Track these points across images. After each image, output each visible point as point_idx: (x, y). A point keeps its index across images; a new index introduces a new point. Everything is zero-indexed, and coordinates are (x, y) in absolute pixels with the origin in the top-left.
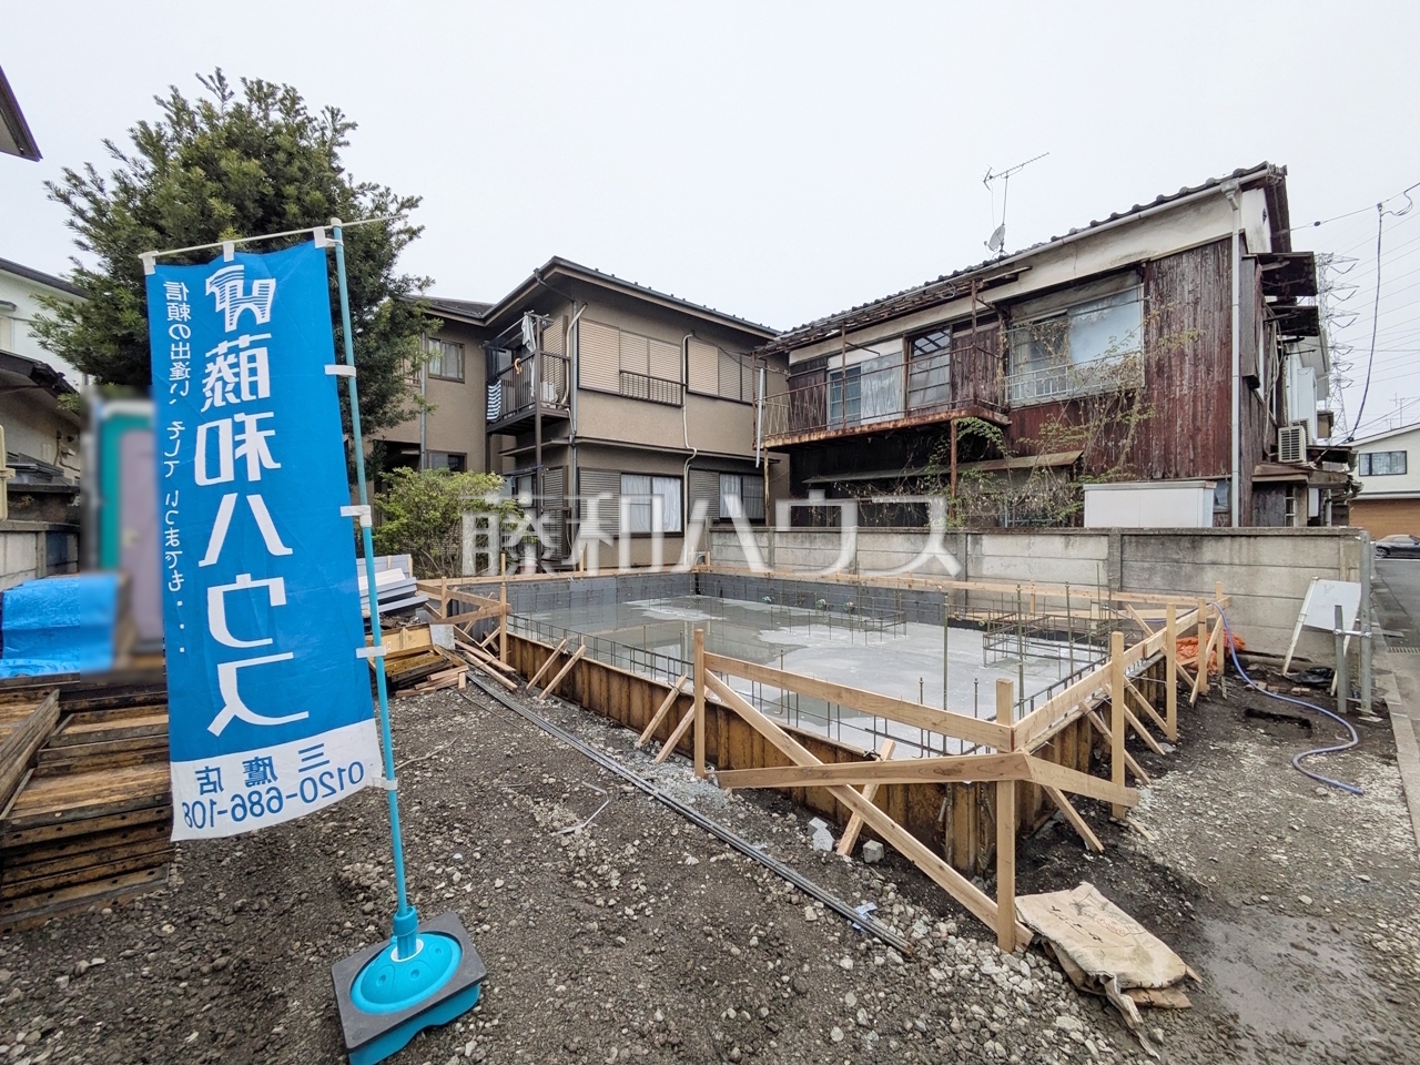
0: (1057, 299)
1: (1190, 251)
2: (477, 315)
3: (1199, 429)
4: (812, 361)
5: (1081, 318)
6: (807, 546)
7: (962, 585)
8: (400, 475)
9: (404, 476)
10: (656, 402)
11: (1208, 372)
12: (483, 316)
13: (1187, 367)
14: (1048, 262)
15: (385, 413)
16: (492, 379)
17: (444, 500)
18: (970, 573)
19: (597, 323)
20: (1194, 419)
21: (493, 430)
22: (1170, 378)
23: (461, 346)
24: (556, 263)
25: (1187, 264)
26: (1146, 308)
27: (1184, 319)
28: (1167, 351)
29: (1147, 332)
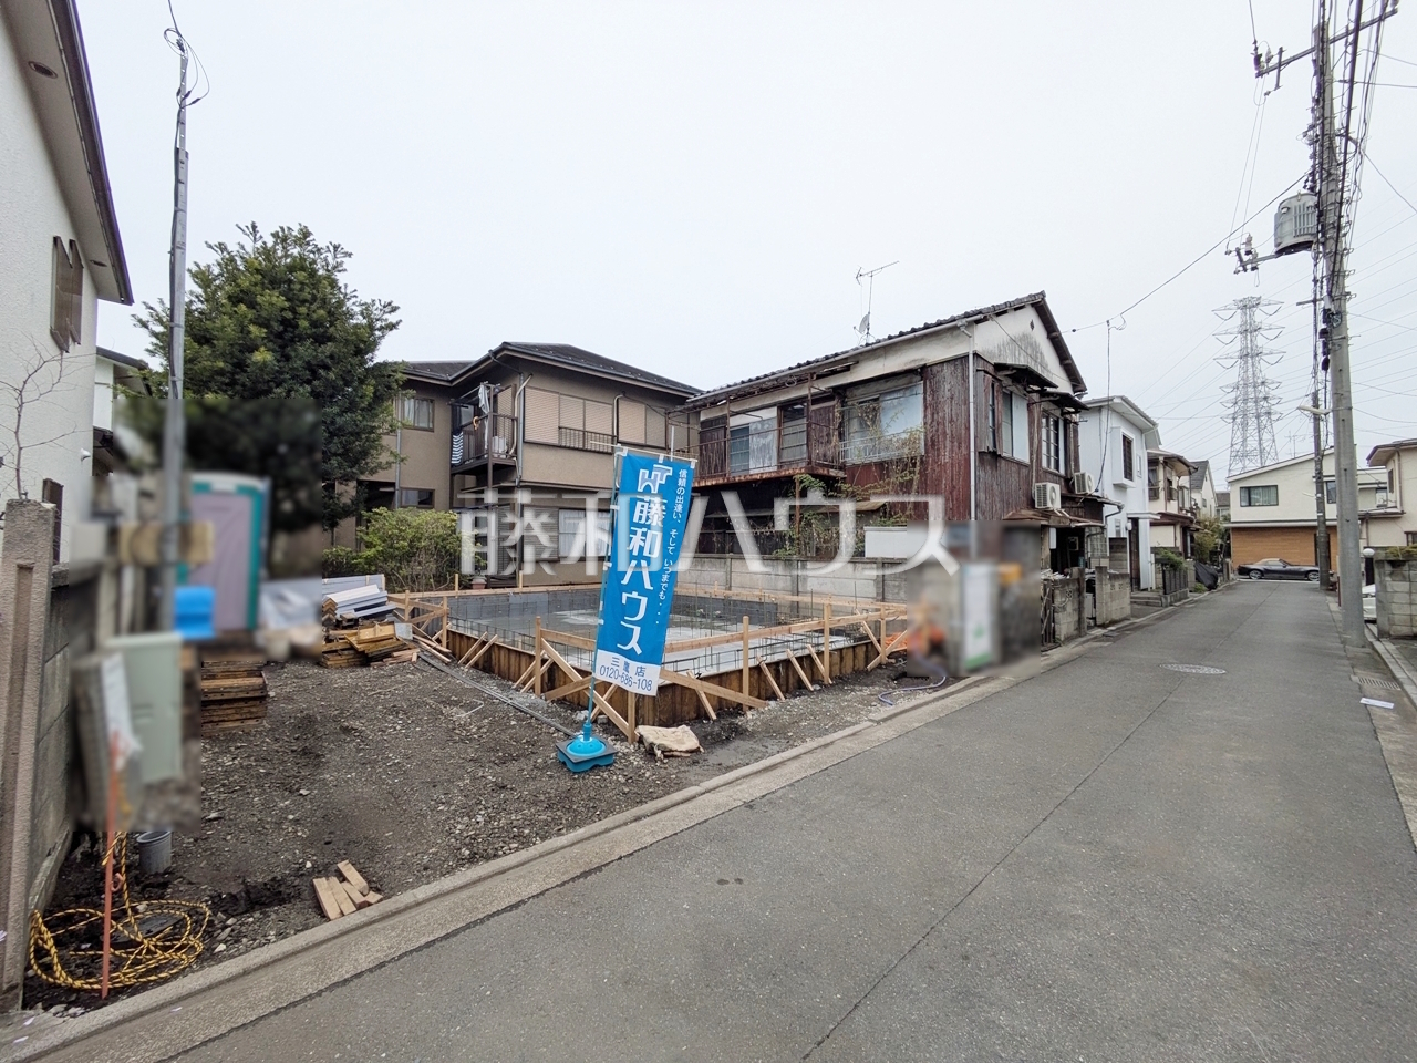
0: (873, 387)
1: (948, 361)
2: (445, 377)
3: (954, 487)
4: (717, 419)
5: (888, 402)
6: (699, 568)
7: (795, 598)
8: (377, 513)
9: (381, 515)
10: (591, 451)
11: (959, 447)
12: (450, 378)
13: (948, 443)
14: (868, 359)
15: (367, 463)
16: (456, 430)
17: (410, 533)
18: (800, 590)
19: (540, 389)
20: (952, 480)
21: (456, 472)
22: (938, 449)
23: (432, 401)
24: (505, 346)
25: (947, 370)
26: (925, 399)
27: (946, 408)
28: (937, 431)
29: (925, 417)
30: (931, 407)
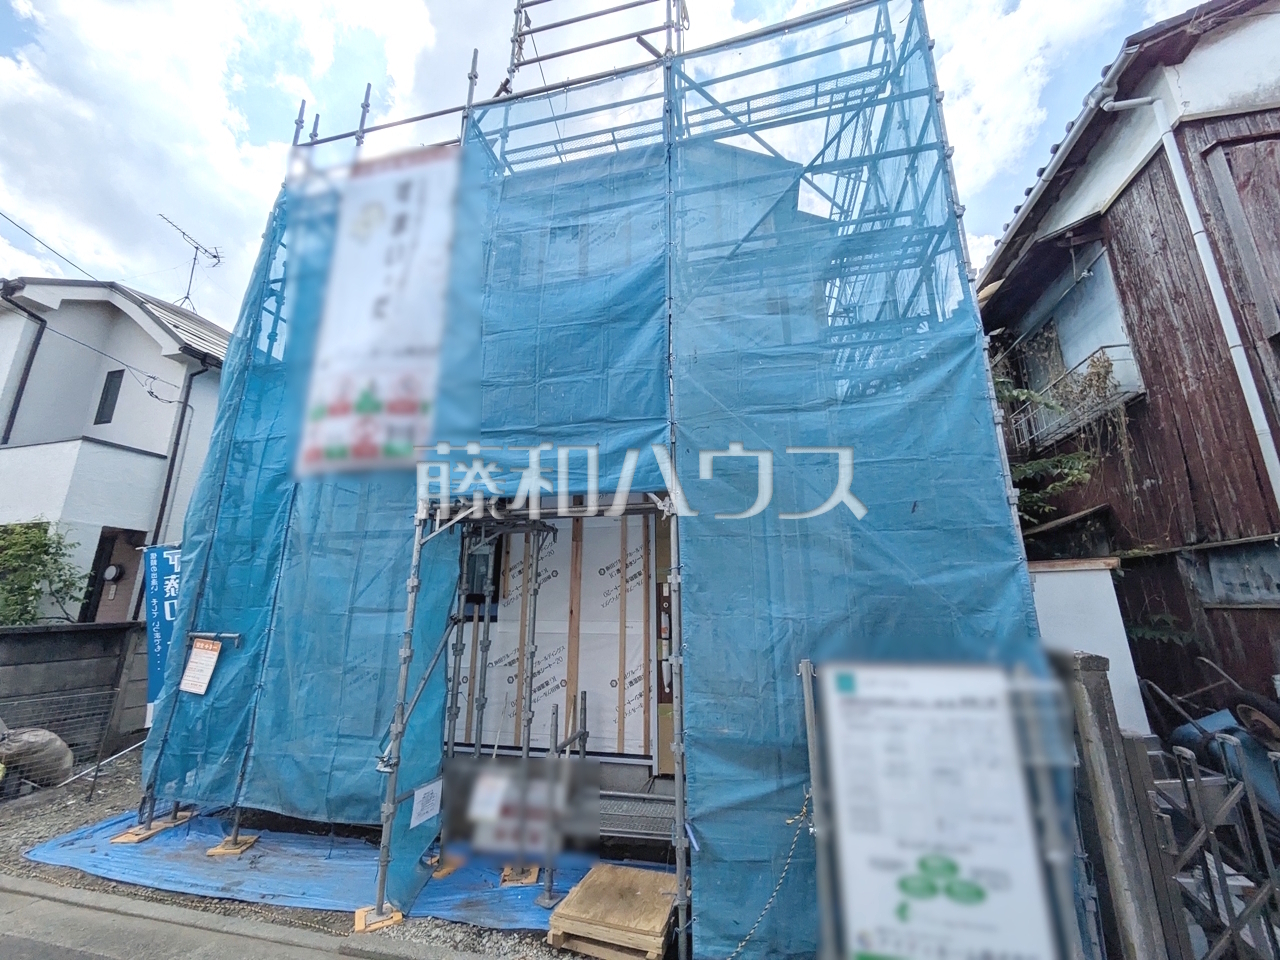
1: (1134, 180)
11: (1211, 347)
13: (1184, 348)
22: (1169, 370)
25: (1140, 199)
26: (1117, 277)
27: (1158, 276)
28: (1154, 331)
29: (1127, 313)
30: (1132, 289)
